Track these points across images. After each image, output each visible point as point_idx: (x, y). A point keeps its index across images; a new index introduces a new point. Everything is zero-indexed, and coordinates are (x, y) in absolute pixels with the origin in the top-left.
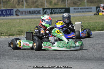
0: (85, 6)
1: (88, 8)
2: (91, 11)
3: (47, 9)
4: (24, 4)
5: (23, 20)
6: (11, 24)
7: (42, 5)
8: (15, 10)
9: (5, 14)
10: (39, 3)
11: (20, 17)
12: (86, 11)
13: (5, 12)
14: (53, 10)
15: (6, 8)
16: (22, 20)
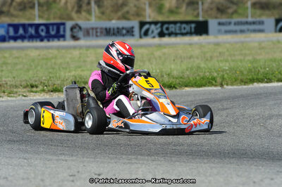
0: (247, 17)
1: (254, 23)
2: (261, 31)
3: (150, 23)
4: (93, 10)
5: (89, 52)
6: (59, 61)
7: (138, 14)
8: (69, 24)
9: (43, 34)
10: (131, 7)
11: (82, 42)
12: (248, 30)
13: (45, 30)
14: (165, 26)
15: (48, 19)
16: (87, 50)
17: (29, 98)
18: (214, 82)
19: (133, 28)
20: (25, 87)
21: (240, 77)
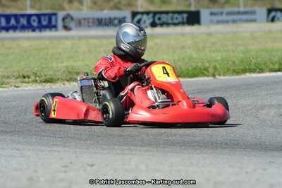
0: (239, 7)
1: (246, 13)
2: (253, 21)
3: (142, 13)
5: (81, 42)
6: (50, 52)
8: (61, 15)
9: (35, 24)
11: (73, 33)
12: (240, 20)
13: (37, 20)
14: (157, 16)
15: (40, 9)
16: (79, 41)
17: (21, 89)
18: (206, 72)
19: (124, 18)
20: (17, 78)
21: (232, 68)
